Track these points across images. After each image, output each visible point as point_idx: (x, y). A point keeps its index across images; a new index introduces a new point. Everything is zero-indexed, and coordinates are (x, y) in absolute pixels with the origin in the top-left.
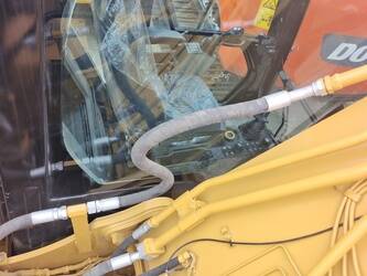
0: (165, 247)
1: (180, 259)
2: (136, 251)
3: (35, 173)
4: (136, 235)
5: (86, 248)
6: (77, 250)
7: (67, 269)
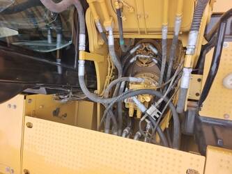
0: (110, 16)
1: (118, 7)
2: (108, 32)
3: (60, 71)
4: (101, 31)
5: (102, 58)
6: (101, 62)
7: (109, 69)
